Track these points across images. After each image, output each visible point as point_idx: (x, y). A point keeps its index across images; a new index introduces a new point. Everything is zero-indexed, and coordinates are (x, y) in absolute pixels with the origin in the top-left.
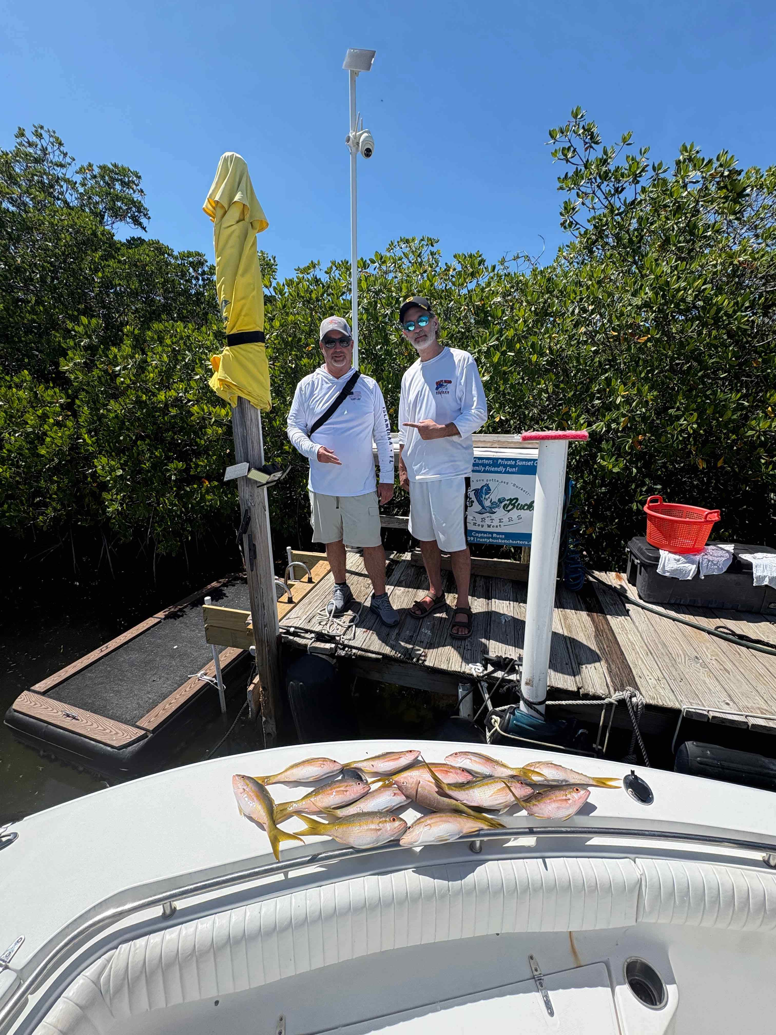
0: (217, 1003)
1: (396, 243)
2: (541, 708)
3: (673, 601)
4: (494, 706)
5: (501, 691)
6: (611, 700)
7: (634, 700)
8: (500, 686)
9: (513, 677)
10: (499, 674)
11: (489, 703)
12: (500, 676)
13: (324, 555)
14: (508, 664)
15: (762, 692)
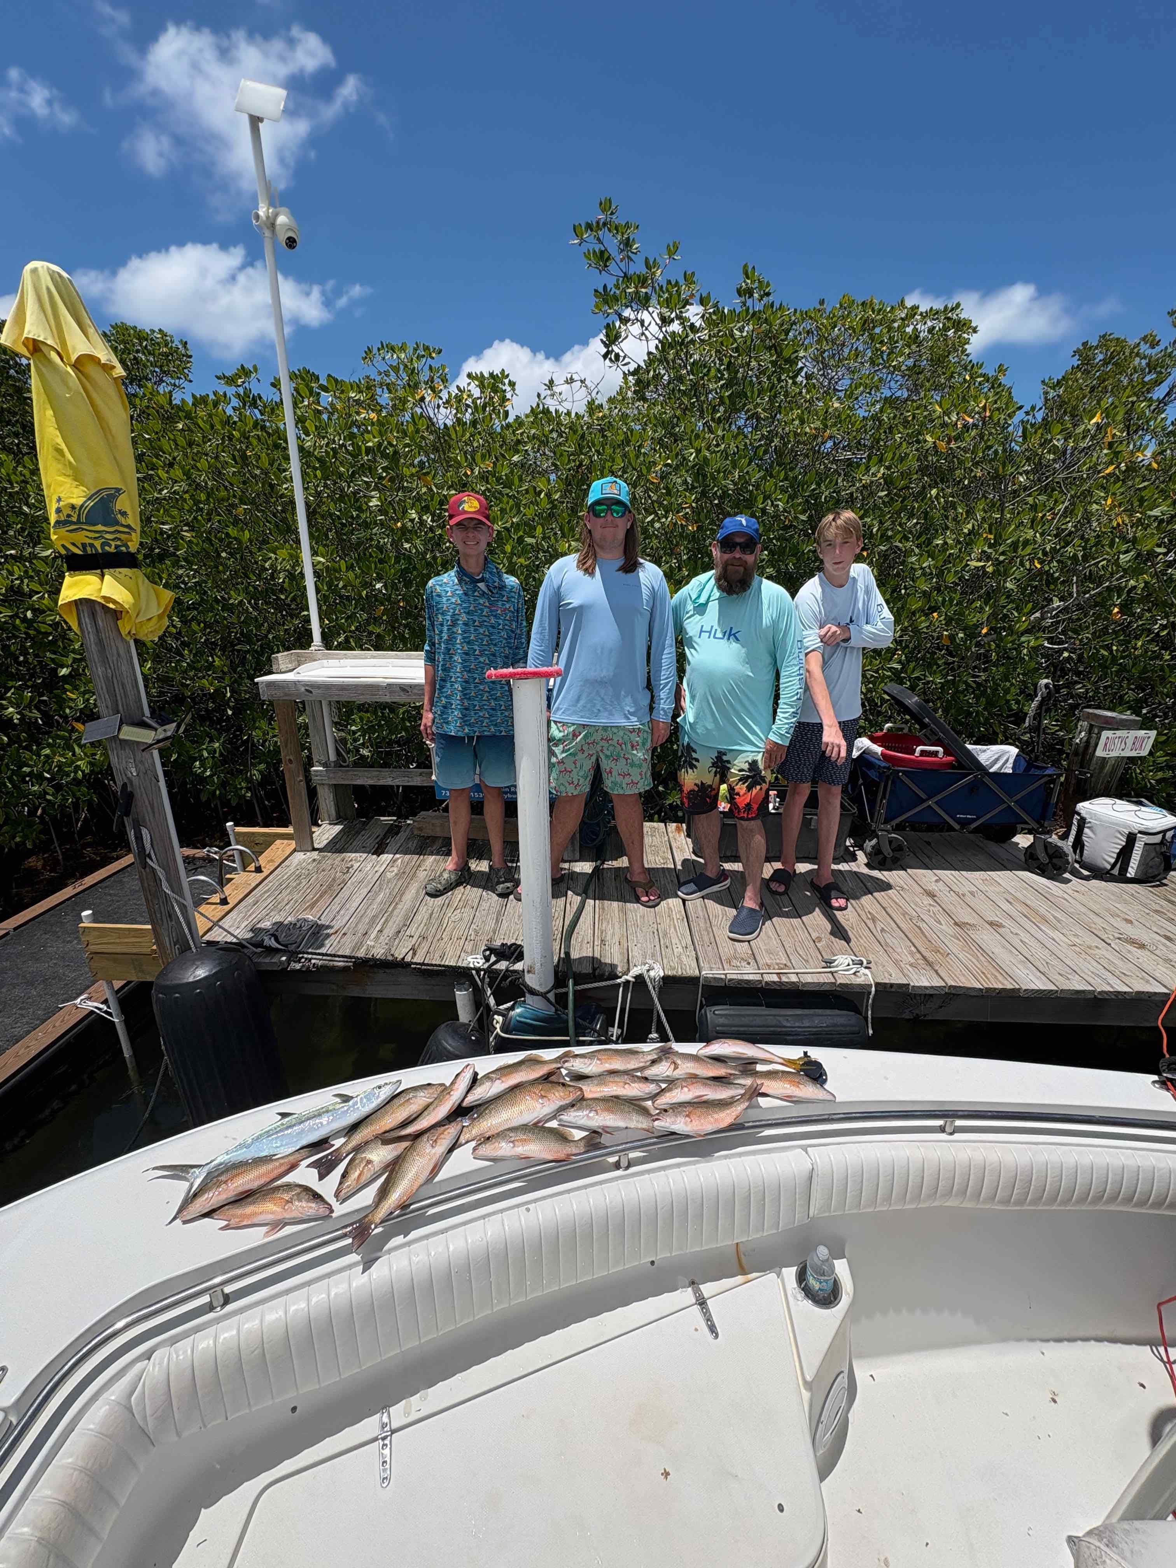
0: (294, 1409)
1: (375, 351)
2: (551, 996)
3: (729, 854)
4: (498, 1003)
5: (503, 984)
6: (628, 978)
7: (652, 973)
8: (505, 977)
9: (519, 966)
10: (502, 965)
11: (492, 1001)
12: (504, 968)
13: (290, 830)
14: (515, 950)
15: (787, 946)
